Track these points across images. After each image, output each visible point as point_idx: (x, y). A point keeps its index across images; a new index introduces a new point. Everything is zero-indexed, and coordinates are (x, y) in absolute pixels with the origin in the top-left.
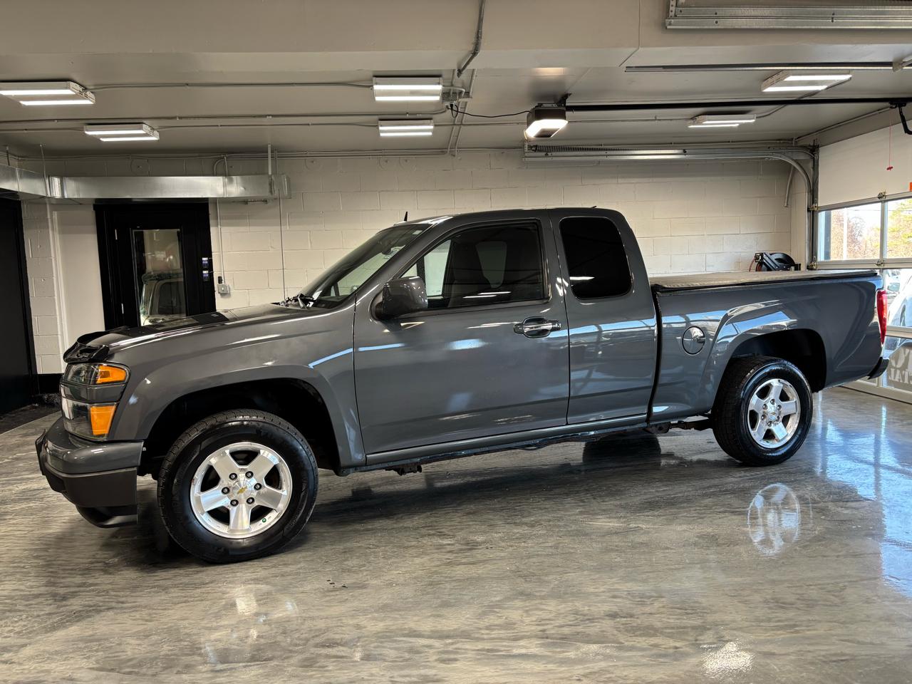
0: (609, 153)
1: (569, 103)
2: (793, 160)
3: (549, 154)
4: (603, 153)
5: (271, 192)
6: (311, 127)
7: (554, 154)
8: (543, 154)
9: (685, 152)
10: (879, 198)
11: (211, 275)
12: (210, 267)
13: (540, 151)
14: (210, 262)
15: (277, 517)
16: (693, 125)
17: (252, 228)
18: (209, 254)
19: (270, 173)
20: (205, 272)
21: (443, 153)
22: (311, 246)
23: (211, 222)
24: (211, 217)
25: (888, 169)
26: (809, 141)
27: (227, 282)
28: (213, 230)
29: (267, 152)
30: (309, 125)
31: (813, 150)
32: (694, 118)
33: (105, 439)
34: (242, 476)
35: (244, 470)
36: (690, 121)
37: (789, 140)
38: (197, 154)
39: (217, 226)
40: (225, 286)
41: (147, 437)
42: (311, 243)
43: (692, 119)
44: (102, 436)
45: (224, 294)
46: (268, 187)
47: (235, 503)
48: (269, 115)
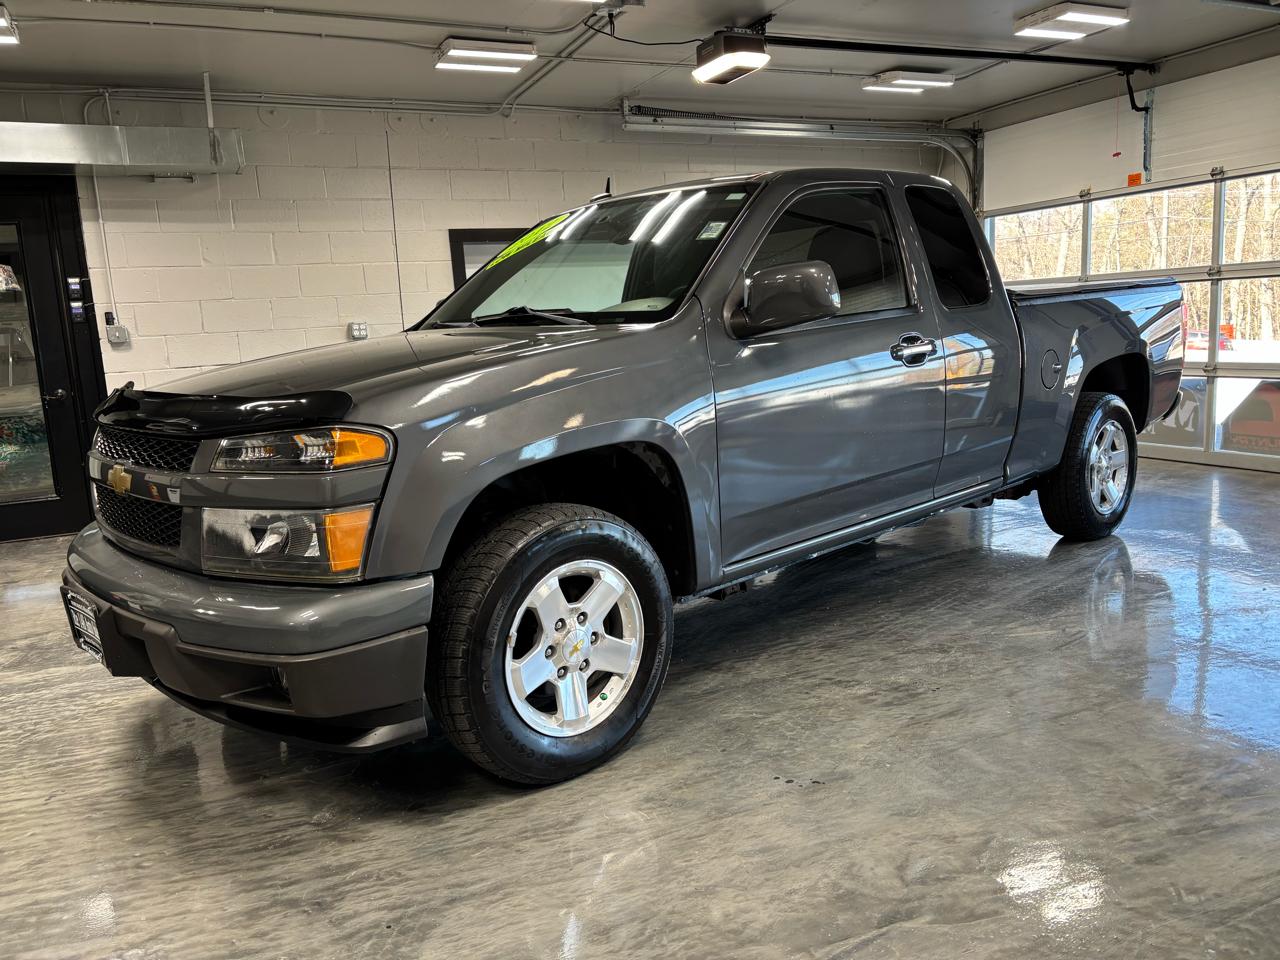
0: (739, 123)
1: (771, 29)
2: (953, 147)
3: (659, 120)
4: (731, 123)
5: (215, 158)
6: (324, 39)
7: (666, 120)
8: (651, 119)
9: (832, 128)
10: (1081, 196)
11: (89, 309)
12: (86, 293)
13: (646, 114)
14: (86, 287)
15: (625, 687)
16: (874, 84)
17: (166, 226)
18: (82, 271)
19: (211, 124)
20: (75, 305)
21: (489, 110)
22: (277, 260)
23: (84, 212)
24: (82, 203)
25: (1114, 155)
26: (968, 124)
27: (122, 319)
28: (88, 229)
29: (202, 89)
30: (320, 35)
31: (975, 135)
32: (876, 75)
33: (358, 577)
34: (572, 622)
35: (576, 609)
36: (867, 80)
37: (937, 122)
38: (48, 85)
39: (97, 220)
40: (121, 330)
41: (438, 565)
42: (276, 254)
43: (873, 75)
44: (353, 571)
45: (117, 345)
46: (208, 149)
47: (564, 671)
48: (269, 8)
